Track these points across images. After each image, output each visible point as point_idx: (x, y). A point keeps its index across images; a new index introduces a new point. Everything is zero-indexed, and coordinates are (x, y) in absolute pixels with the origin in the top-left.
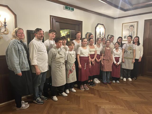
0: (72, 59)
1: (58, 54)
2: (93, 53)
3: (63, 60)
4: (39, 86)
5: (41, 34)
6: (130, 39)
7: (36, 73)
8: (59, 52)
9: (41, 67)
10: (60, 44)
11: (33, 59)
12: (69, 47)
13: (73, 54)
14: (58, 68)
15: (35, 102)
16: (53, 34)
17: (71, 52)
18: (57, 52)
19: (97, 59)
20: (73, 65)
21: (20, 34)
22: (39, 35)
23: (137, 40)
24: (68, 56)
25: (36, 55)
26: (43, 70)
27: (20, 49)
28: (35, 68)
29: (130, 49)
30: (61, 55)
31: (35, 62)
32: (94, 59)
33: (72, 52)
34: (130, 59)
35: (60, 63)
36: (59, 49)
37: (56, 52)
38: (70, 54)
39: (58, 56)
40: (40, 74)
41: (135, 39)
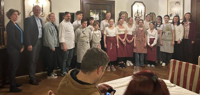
0: (97, 38)
1: (82, 33)
2: (123, 33)
3: (86, 39)
4: (66, 61)
5: (68, 17)
6: (168, 19)
7: (63, 50)
8: (83, 32)
9: (68, 45)
10: (85, 24)
11: (61, 38)
12: (94, 27)
13: (98, 34)
14: (82, 46)
15: (62, 75)
16: (81, 15)
17: (95, 32)
18: (82, 31)
19: (127, 39)
20: (98, 45)
21: (52, 18)
22: (66, 18)
23: (177, 19)
24: (93, 36)
25: (64, 34)
26: (69, 47)
27: (53, 30)
28: (63, 45)
29: (168, 30)
30: (85, 34)
31: (63, 40)
32: (124, 39)
33: (97, 31)
34: (169, 40)
35: (83, 42)
36: (84, 29)
37: (80, 32)
38: (95, 34)
39: (82, 35)
40: (67, 50)
41: (175, 19)
